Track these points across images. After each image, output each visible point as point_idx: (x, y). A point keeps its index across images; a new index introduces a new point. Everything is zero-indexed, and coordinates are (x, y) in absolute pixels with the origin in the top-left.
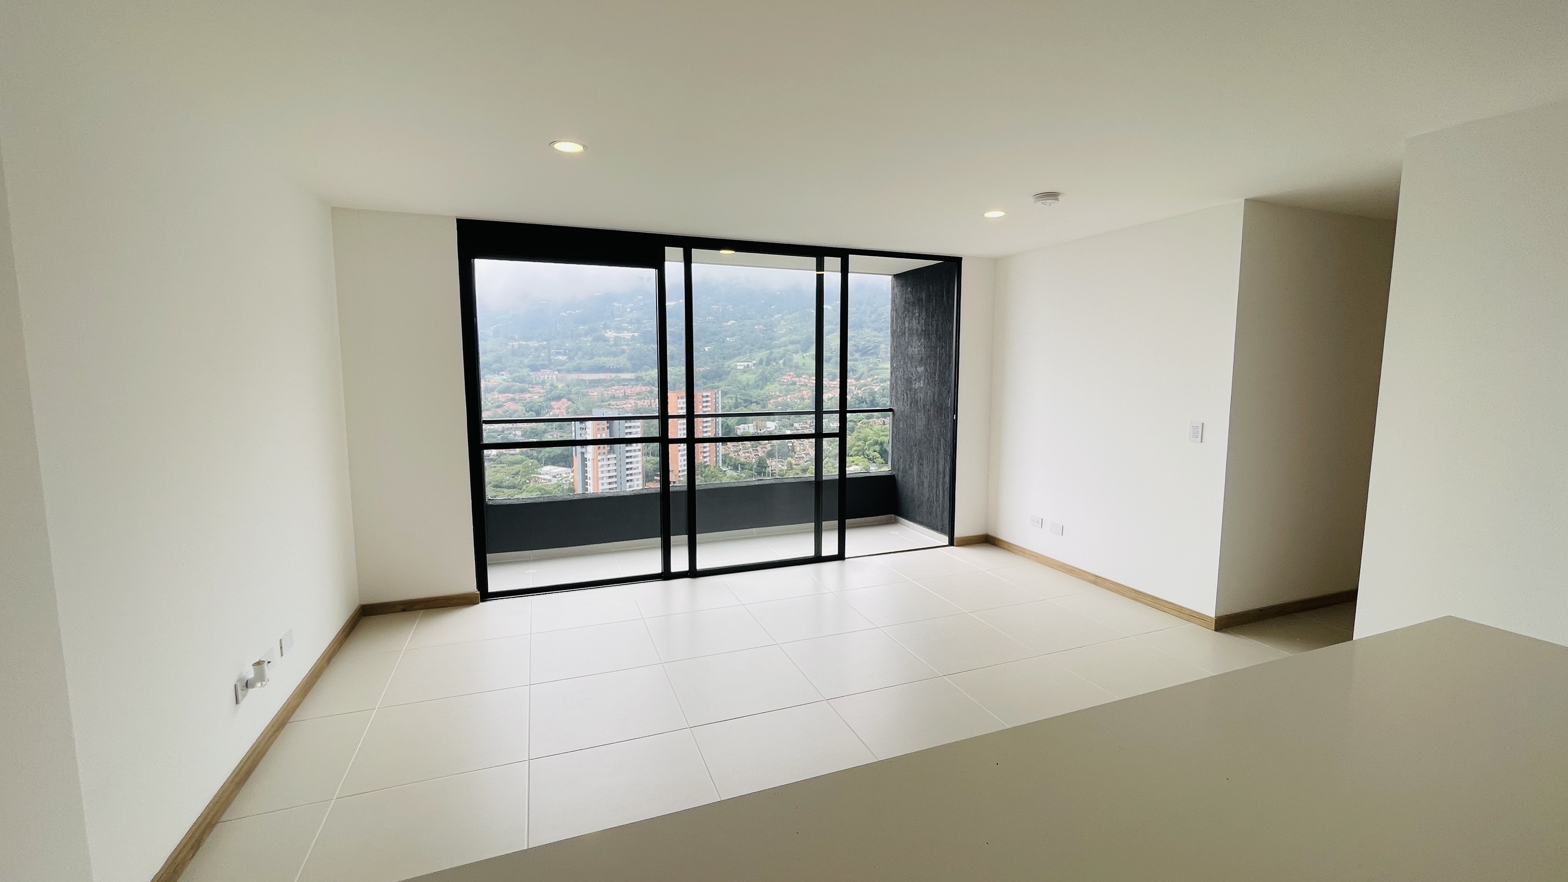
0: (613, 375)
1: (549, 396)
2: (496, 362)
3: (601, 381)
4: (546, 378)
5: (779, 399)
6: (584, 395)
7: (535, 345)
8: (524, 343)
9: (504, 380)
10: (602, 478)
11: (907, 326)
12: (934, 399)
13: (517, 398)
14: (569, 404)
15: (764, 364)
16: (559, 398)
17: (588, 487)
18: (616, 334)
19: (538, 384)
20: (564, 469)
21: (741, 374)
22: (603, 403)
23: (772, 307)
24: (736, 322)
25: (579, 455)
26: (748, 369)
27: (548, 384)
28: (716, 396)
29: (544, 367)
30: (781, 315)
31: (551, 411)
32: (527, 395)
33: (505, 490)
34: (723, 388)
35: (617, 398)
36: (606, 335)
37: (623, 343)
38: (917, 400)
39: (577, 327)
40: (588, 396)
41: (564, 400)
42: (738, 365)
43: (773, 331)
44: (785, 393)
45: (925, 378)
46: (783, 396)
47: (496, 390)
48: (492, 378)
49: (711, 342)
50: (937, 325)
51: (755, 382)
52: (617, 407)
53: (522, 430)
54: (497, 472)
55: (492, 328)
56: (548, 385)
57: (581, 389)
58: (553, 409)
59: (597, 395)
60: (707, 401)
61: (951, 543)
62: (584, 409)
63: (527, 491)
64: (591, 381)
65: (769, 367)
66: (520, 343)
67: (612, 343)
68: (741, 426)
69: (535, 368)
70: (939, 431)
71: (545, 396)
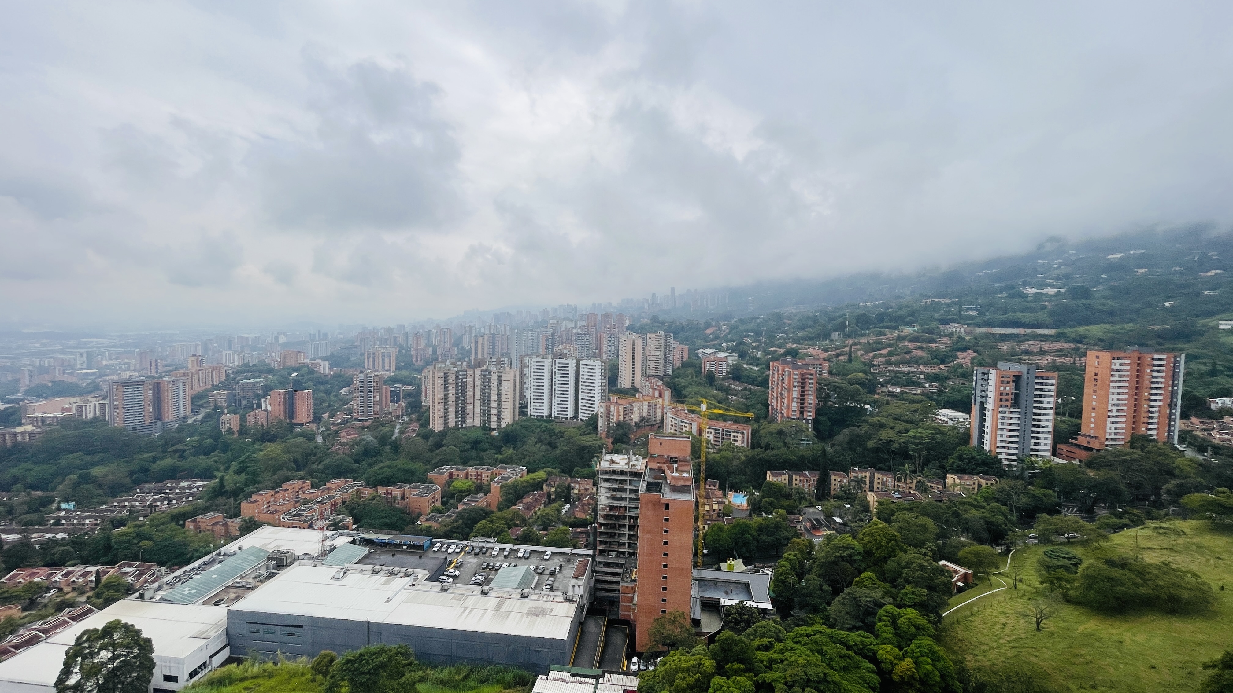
0: (1029, 331)
2: (909, 316)
3: (1013, 335)
4: (955, 331)
6: (992, 348)
7: (947, 301)
10: (1002, 430)
13: (924, 346)
16: (964, 349)
17: (985, 435)
18: (1037, 291)
19: (946, 335)
20: (963, 414)
21: (1227, 336)
24: (1222, 272)
25: (978, 405)
27: (956, 336)
28: (1175, 359)
29: (954, 321)
31: (955, 360)
32: (934, 345)
33: (904, 424)
34: (1190, 351)
36: (1025, 291)
39: (993, 284)
42: (1221, 324)
48: (905, 329)
52: (1029, 362)
54: (898, 407)
56: (955, 338)
62: (990, 361)
63: (923, 428)
64: (1001, 335)
66: (933, 299)
67: (1031, 299)
69: (945, 322)
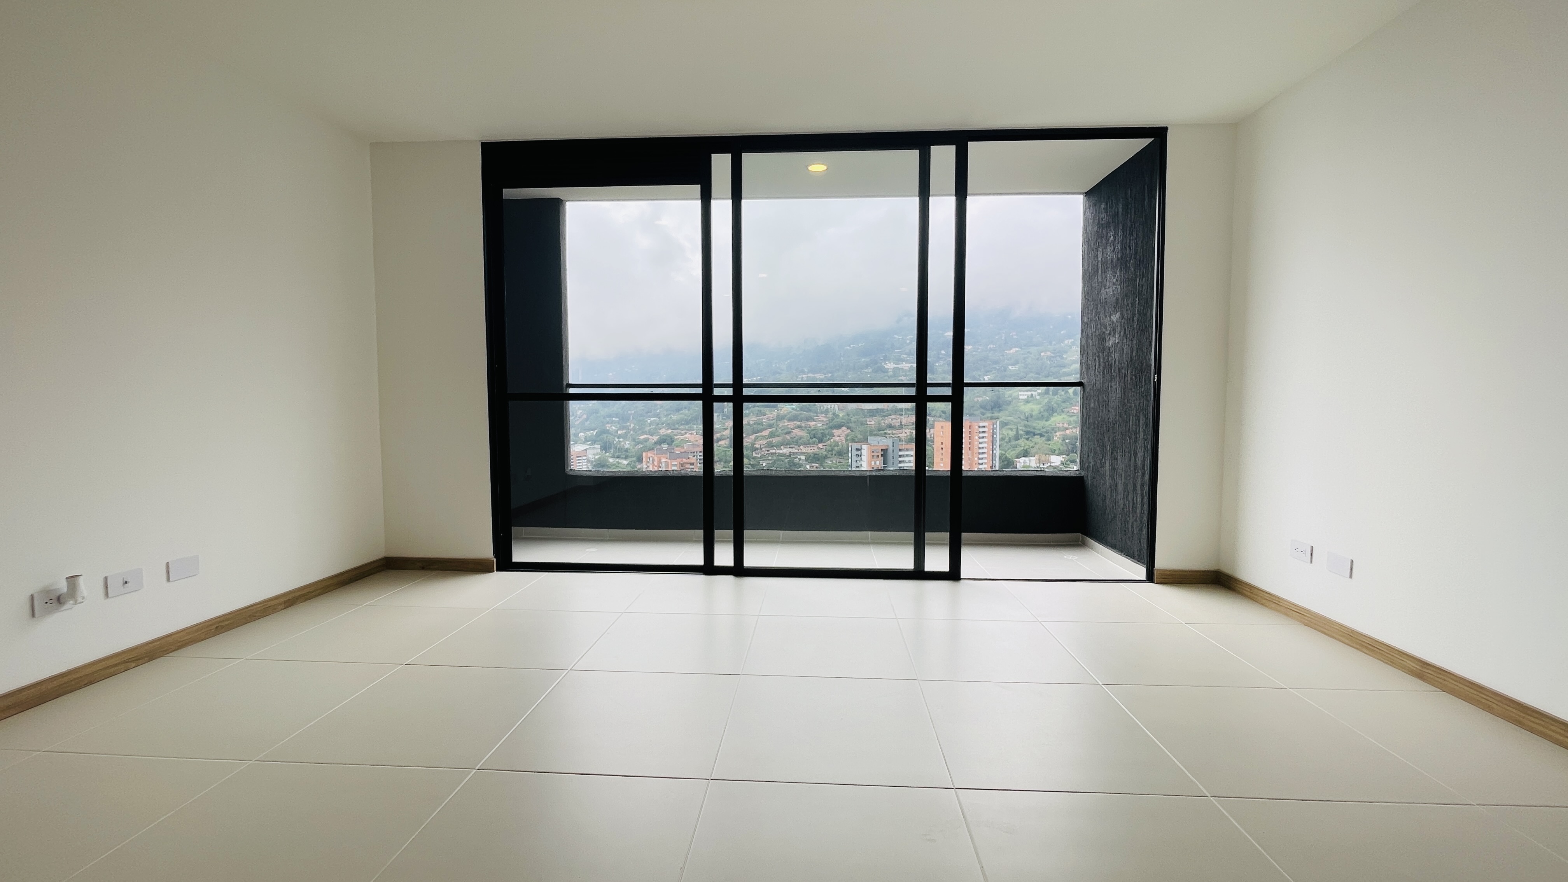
1: (831, 424)
3: (879, 410)
4: (829, 407)
5: (1068, 432)
6: (862, 424)
7: (821, 377)
8: (812, 375)
9: (793, 409)
11: (1100, 259)
12: (1131, 357)
13: (803, 425)
14: (848, 432)
15: (1051, 393)
16: (839, 427)
18: (895, 366)
19: (822, 413)
21: (1024, 404)
22: (879, 432)
23: (1062, 332)
24: (1019, 349)
26: (1031, 399)
27: (831, 413)
28: (993, 426)
30: (1073, 340)
31: (832, 438)
32: (812, 423)
34: (1003, 419)
35: (893, 427)
36: (886, 366)
37: (901, 374)
38: (1112, 363)
39: (860, 359)
40: (865, 424)
41: (844, 428)
42: (1021, 395)
43: (1063, 358)
44: (1074, 425)
45: (1121, 329)
46: (1071, 428)
47: (786, 418)
48: (783, 407)
49: (992, 371)
50: (1136, 244)
51: (1040, 413)
52: (893, 436)
53: (806, 455)
55: (786, 363)
56: (830, 415)
57: (860, 418)
58: (834, 436)
59: (875, 424)
60: (984, 432)
61: (1150, 578)
62: (862, 437)
64: (870, 411)
65: (1056, 397)
66: (809, 375)
67: (891, 374)
68: (1022, 460)
70: (1137, 404)
71: (827, 424)
